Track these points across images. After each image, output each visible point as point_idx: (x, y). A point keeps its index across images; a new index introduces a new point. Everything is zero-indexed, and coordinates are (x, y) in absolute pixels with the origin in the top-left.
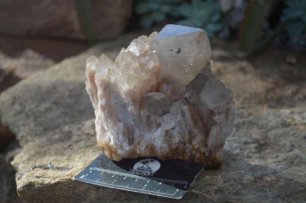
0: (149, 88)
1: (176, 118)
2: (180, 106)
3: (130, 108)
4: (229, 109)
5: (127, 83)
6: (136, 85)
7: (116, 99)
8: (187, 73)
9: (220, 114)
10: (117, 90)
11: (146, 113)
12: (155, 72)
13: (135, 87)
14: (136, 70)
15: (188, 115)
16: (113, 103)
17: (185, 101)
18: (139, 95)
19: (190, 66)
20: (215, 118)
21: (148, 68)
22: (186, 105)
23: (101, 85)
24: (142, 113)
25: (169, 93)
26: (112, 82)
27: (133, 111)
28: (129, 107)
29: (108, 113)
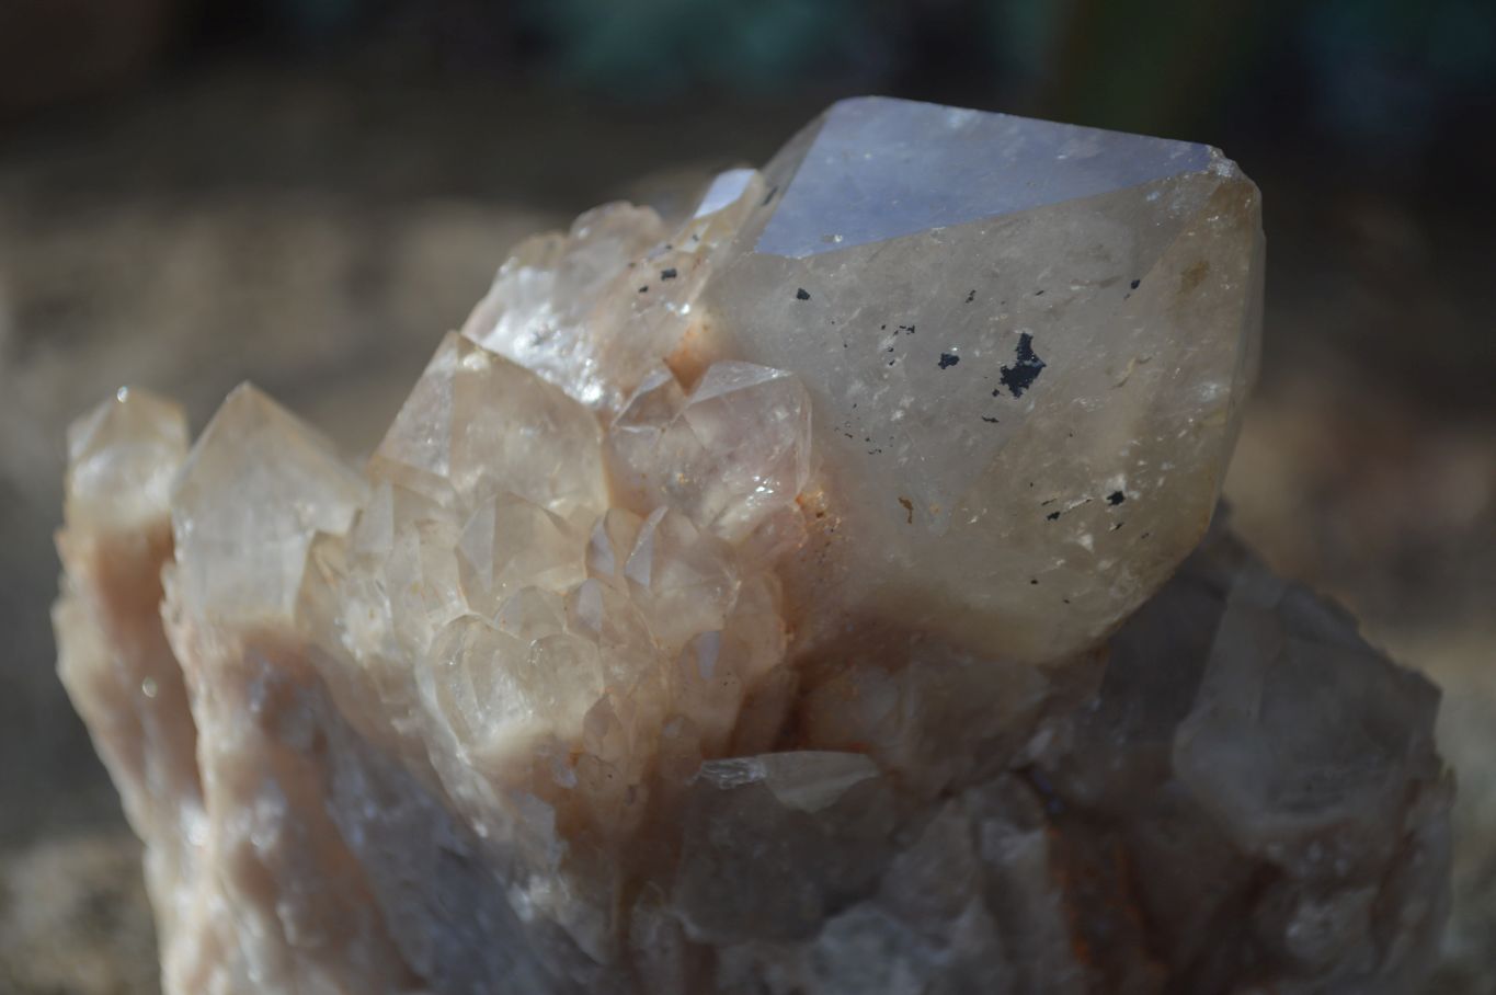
0: (723, 717)
1: (940, 941)
2: (975, 832)
3: (536, 897)
4: (1409, 844)
5: (527, 685)
6: (613, 700)
7: (387, 798)
8: (1079, 559)
9: (1327, 887)
10: (400, 726)
11: (680, 927)
12: (781, 567)
13: (601, 715)
14: (592, 549)
15: (1046, 910)
16: (357, 838)
17: (1023, 793)
18: (632, 789)
19: (1117, 498)
20: (1294, 930)
21: (714, 527)
22: (1024, 825)
23: (239, 675)
24: (652, 929)
25: (901, 750)
26: (351, 656)
27: (563, 919)
28: (525, 885)
29: (307, 924)
